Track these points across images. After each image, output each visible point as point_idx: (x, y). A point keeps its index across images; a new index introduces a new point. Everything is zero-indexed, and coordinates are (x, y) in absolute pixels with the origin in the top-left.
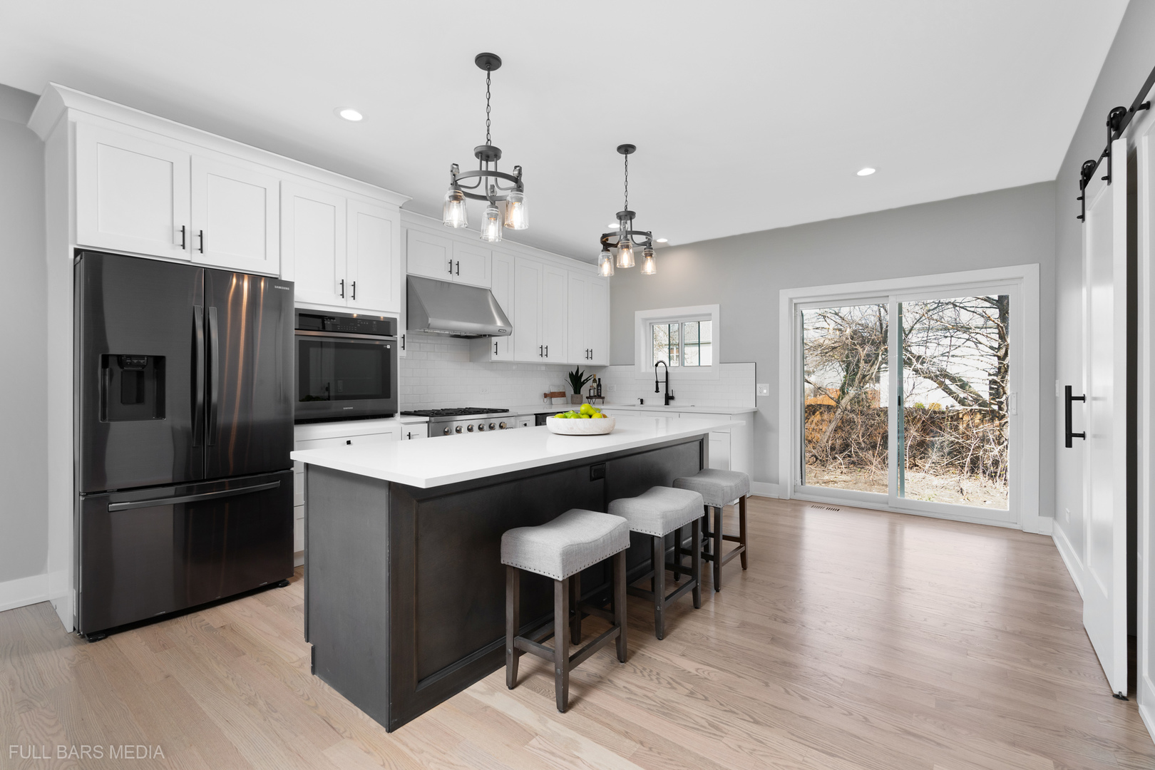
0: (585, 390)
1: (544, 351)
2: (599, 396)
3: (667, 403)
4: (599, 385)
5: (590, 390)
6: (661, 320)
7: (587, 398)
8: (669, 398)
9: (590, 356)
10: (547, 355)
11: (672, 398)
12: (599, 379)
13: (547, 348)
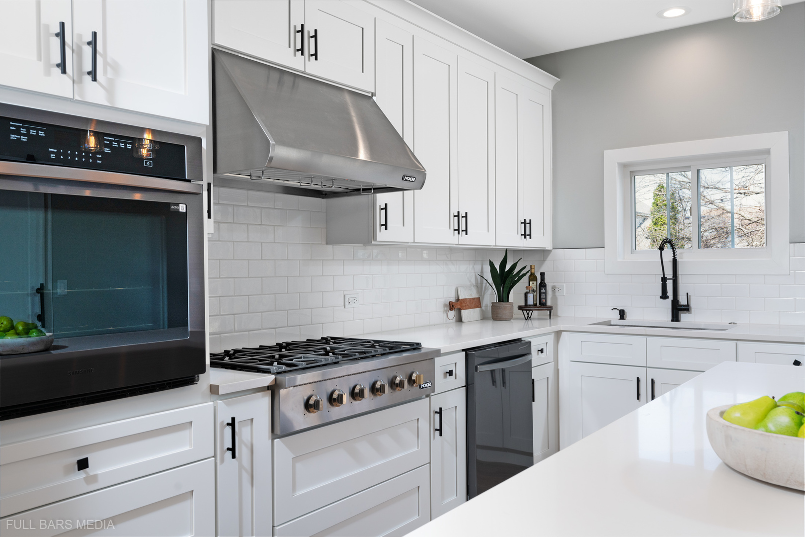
0: (516, 296)
1: (461, 222)
2: (542, 305)
3: (675, 318)
4: (543, 285)
5: (526, 294)
6: (650, 168)
7: (520, 308)
8: (678, 310)
9: (528, 233)
10: (466, 231)
11: (687, 308)
12: (542, 274)
13: (466, 217)
